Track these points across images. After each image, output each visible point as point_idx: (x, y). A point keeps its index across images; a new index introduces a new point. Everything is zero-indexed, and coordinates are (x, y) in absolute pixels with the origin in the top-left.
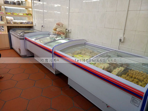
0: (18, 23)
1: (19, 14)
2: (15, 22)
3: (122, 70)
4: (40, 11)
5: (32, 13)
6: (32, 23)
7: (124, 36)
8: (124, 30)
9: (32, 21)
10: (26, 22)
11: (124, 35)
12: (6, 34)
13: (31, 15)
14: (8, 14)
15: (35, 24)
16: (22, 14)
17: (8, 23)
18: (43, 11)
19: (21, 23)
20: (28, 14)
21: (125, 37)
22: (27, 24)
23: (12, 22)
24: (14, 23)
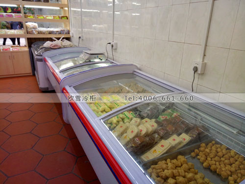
0: (44, 33)
1: (47, 18)
2: (41, 31)
3: (185, 142)
4: (78, 11)
5: (68, 16)
6: (68, 32)
7: (205, 61)
8: (204, 45)
9: (68, 28)
10: (58, 31)
11: (203, 58)
12: (25, 52)
13: (67, 19)
14: (28, 17)
15: (73, 34)
16: (51, 18)
17: (28, 33)
18: (80, 10)
19: (50, 33)
20: (62, 17)
21: (206, 63)
22: (60, 34)
23: (34, 32)
24: (40, 33)
